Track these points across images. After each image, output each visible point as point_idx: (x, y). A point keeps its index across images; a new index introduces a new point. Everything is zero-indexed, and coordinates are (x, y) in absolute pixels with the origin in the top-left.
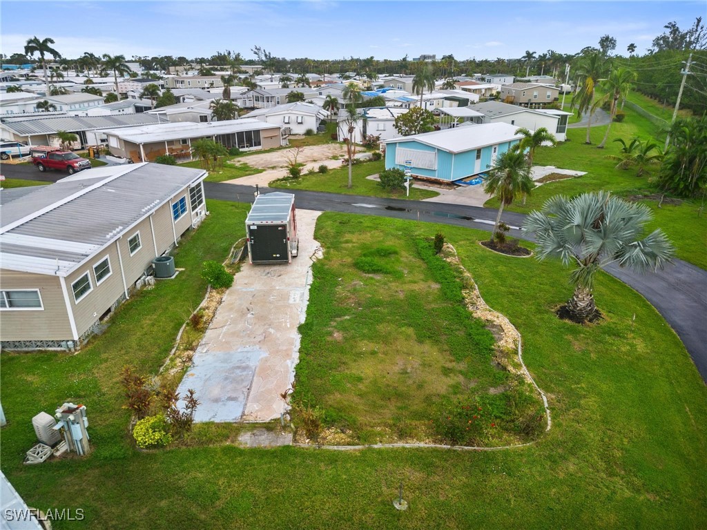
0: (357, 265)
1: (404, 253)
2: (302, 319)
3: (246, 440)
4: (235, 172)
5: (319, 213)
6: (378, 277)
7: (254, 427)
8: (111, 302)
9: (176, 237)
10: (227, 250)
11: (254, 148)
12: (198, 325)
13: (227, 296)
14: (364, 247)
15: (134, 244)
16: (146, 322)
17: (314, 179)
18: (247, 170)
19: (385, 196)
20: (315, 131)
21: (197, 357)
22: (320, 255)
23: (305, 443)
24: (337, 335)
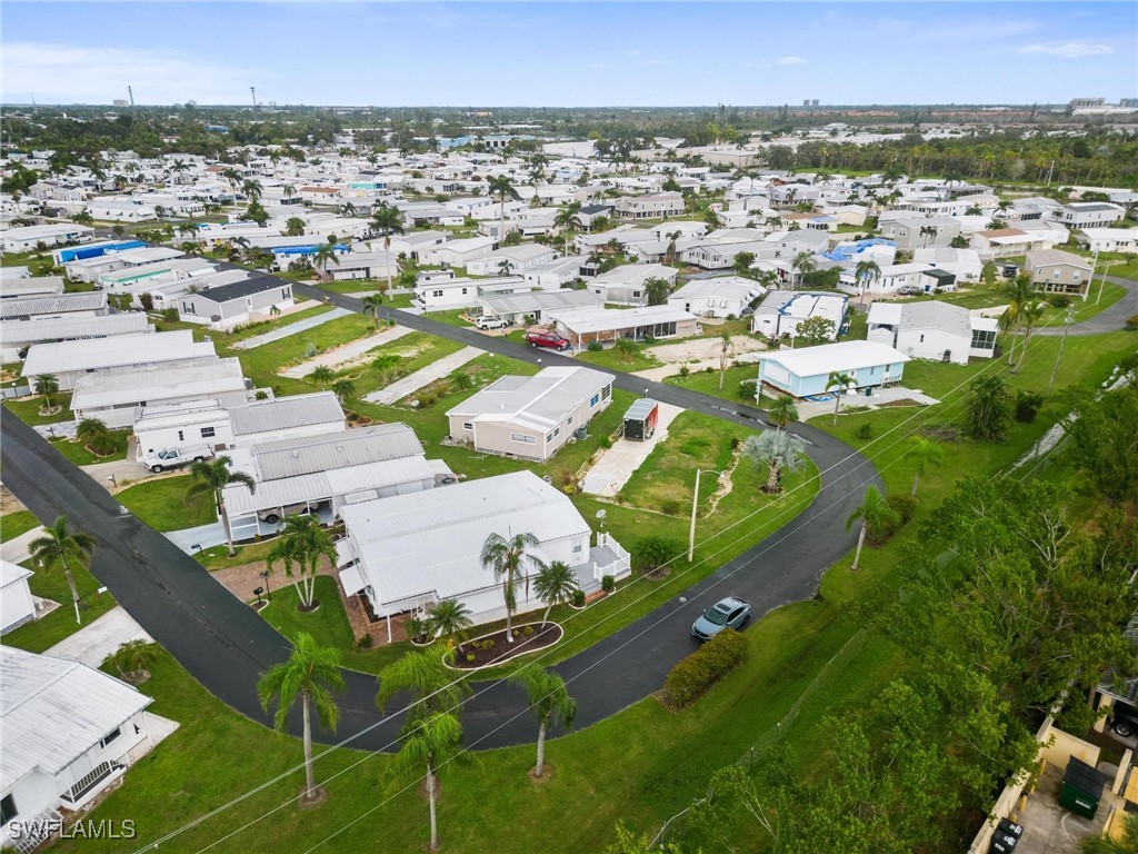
0: (681, 449)
1: (714, 446)
2: (636, 468)
3: (598, 499)
4: (643, 363)
5: (683, 410)
6: (687, 456)
7: (602, 497)
8: (557, 447)
9: (590, 417)
10: (615, 428)
11: (669, 337)
12: (591, 462)
13: (608, 452)
14: (694, 438)
15: (570, 421)
16: (571, 457)
17: (699, 378)
18: (653, 363)
19: (740, 402)
20: (737, 316)
21: (588, 474)
22: (664, 440)
23: (617, 504)
24: (649, 477)
